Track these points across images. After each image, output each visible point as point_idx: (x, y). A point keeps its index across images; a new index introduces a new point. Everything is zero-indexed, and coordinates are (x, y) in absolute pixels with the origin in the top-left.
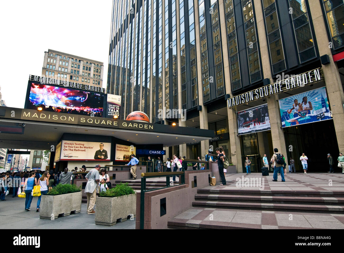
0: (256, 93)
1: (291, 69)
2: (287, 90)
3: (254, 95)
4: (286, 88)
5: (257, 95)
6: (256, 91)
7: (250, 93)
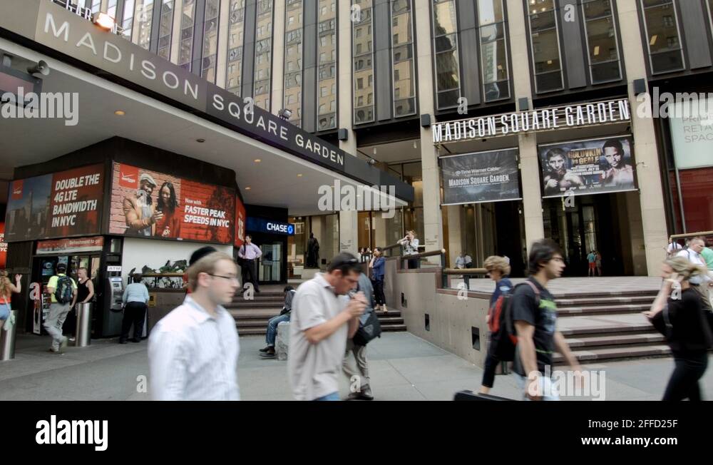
0: (503, 123)
1: (572, 89)
2: (567, 126)
3: (499, 125)
4: (566, 123)
5: (504, 126)
6: (502, 117)
7: (491, 120)
